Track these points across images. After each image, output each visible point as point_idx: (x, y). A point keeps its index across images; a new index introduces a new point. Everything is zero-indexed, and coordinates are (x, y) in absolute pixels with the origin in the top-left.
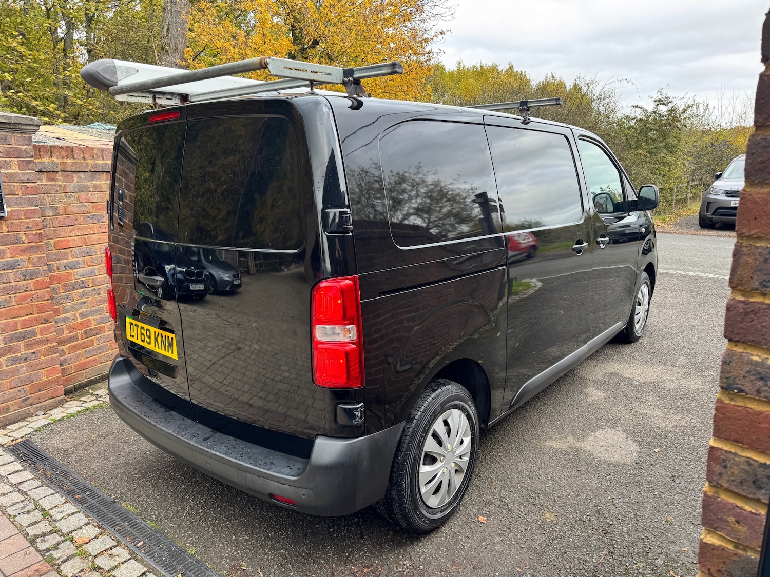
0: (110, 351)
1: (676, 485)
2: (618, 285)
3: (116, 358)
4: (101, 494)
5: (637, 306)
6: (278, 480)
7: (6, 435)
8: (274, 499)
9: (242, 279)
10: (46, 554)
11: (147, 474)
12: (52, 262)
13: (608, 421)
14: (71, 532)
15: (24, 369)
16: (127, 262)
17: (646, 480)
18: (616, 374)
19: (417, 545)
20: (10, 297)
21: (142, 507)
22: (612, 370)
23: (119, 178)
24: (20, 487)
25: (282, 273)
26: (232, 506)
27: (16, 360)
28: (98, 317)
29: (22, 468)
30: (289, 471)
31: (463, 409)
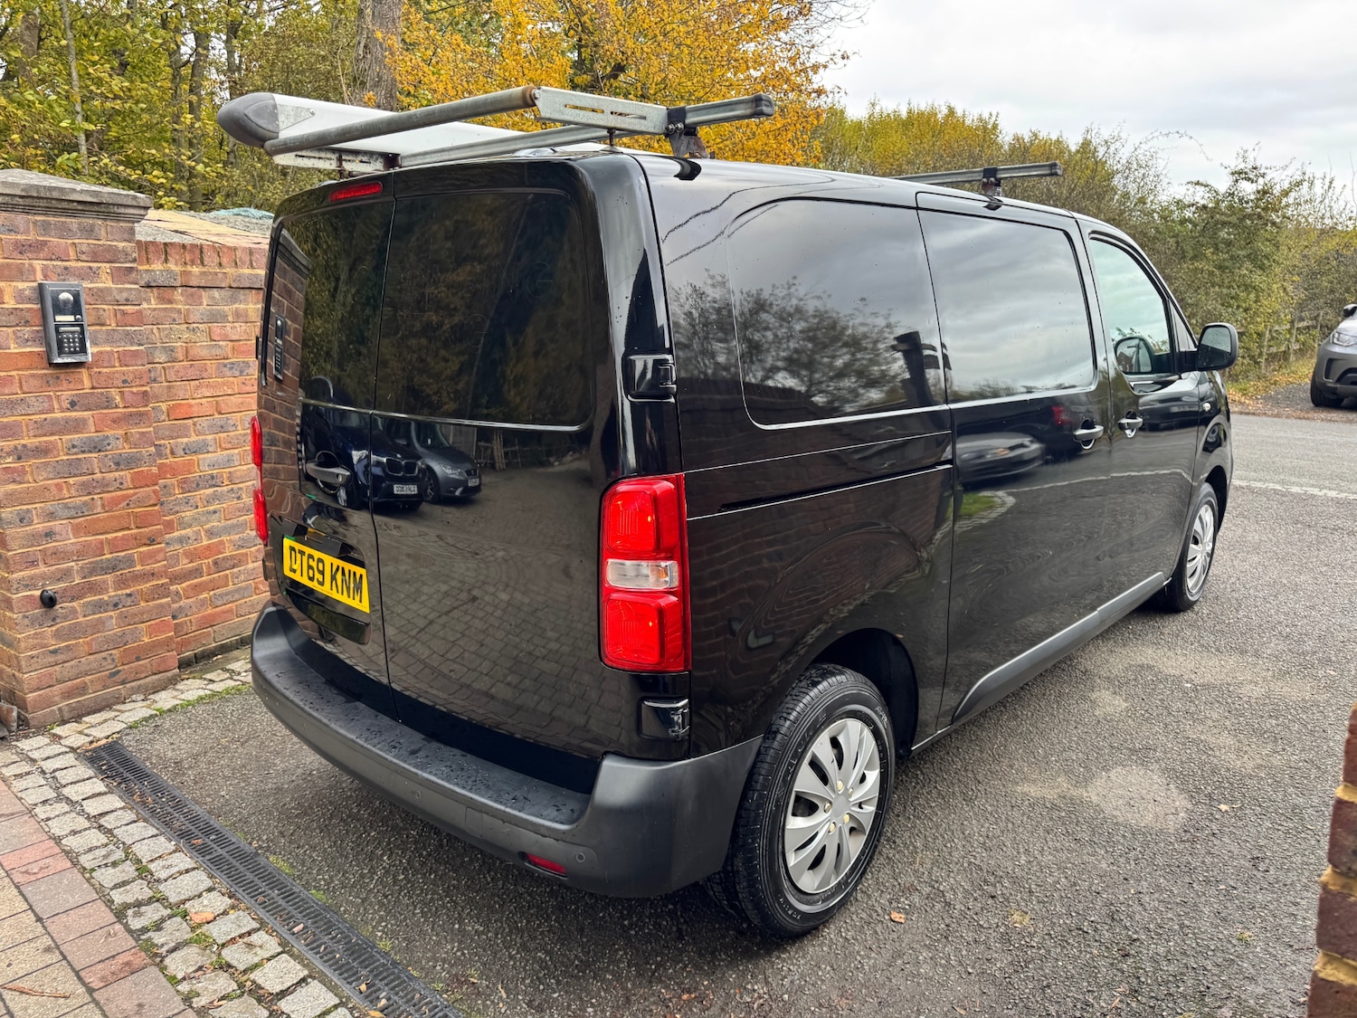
0: (255, 597)
1: (1259, 875)
2: (1158, 507)
3: (265, 608)
4: (234, 840)
5: (1192, 546)
6: (536, 829)
7: (81, 733)
8: (530, 863)
9: (483, 478)
10: (142, 937)
11: (311, 808)
12: (162, 442)
13: (1133, 751)
14: (183, 902)
15: (114, 621)
16: (287, 444)
17: (1203, 862)
18: (1150, 667)
19: (779, 958)
20: (93, 499)
21: (303, 866)
22: (1140, 660)
23: (278, 300)
24: (102, 821)
25: (550, 470)
26: (456, 871)
27: (100, 607)
28: (237, 537)
29: (106, 789)
30: (556, 813)
31: (867, 720)
